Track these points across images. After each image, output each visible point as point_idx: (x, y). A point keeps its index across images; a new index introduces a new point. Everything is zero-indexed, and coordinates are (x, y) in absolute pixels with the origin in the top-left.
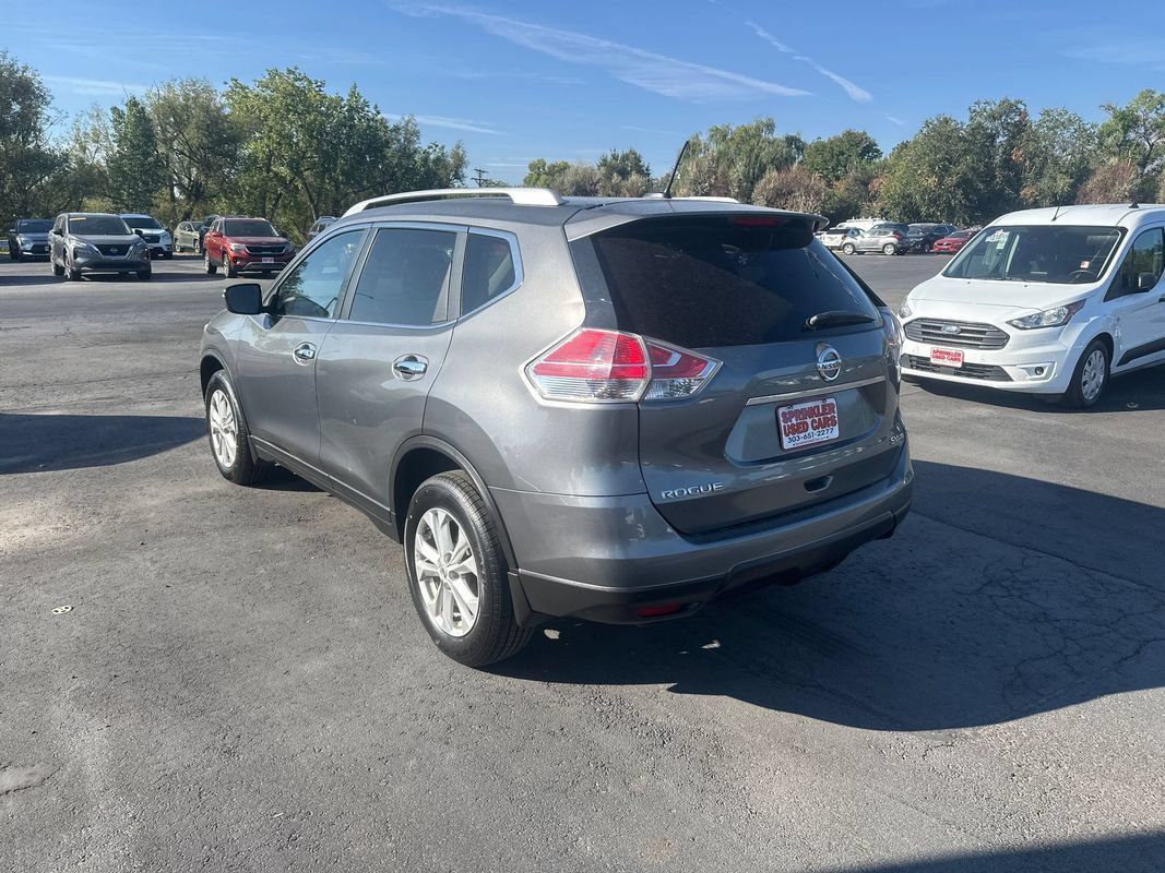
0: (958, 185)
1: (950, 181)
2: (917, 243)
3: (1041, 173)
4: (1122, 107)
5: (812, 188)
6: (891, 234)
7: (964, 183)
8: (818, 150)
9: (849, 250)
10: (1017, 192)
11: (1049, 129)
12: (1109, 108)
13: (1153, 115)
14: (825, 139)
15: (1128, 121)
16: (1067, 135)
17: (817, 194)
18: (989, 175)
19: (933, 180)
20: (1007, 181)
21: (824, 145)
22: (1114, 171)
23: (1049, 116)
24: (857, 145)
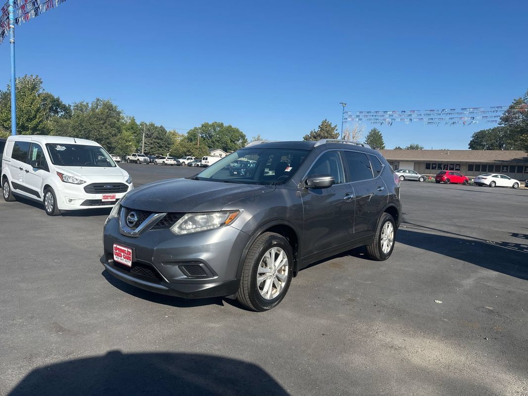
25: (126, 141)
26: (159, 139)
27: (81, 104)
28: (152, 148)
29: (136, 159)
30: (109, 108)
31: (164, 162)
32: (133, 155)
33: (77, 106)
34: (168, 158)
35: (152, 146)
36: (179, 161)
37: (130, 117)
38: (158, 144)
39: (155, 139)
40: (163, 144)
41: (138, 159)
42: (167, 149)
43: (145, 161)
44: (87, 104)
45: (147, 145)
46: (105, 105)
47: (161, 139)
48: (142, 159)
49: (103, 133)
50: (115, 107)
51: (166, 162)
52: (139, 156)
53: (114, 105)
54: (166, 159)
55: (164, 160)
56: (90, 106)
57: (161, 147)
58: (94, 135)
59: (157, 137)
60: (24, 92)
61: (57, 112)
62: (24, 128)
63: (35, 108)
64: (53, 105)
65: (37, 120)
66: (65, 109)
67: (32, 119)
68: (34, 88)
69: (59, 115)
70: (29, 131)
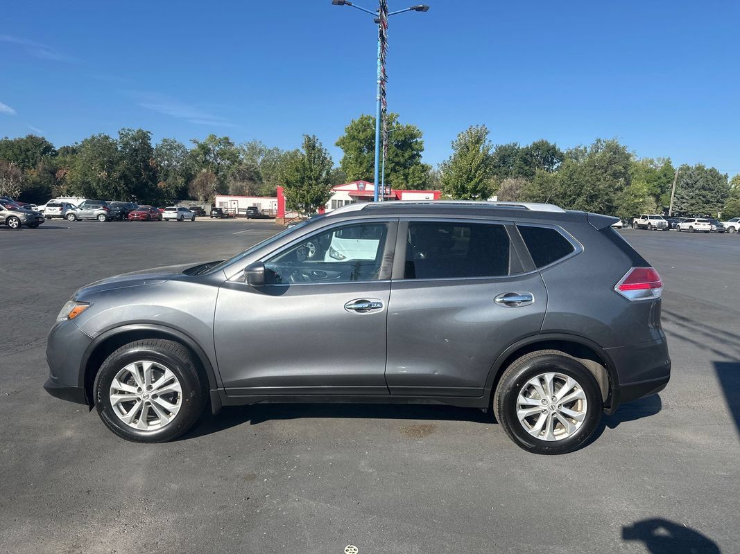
0: (120, 178)
1: (116, 175)
2: (117, 214)
3: (167, 175)
4: (201, 141)
5: (11, 173)
6: (101, 208)
7: (124, 177)
8: (7, 147)
9: (71, 218)
10: (156, 184)
11: (167, 149)
12: (195, 142)
13: (217, 148)
14: (11, 139)
15: (205, 150)
16: (178, 154)
17: (15, 177)
18: (138, 174)
19: (104, 174)
20: (149, 178)
21: (11, 143)
22: (206, 176)
23: (167, 142)
24: (40, 145)
25: (635, 196)
26: (705, 190)
27: (576, 150)
28: (692, 205)
29: (646, 223)
30: (615, 150)
31: (691, 226)
32: (644, 217)
33: (571, 153)
34: (698, 221)
35: (693, 201)
36: (722, 226)
37: (664, 159)
38: (704, 197)
39: (699, 190)
40: (712, 197)
41: (649, 223)
42: (720, 205)
43: (661, 226)
44: (585, 148)
45: (684, 201)
46: (608, 146)
47: (711, 190)
48: (655, 222)
49: (601, 187)
50: (624, 148)
51: (695, 227)
52: (651, 218)
53: (621, 145)
54: (696, 222)
55: (692, 224)
56: (588, 150)
57: (708, 202)
58: (586, 190)
59: (703, 188)
60: (467, 147)
61: (553, 163)
62: (464, 190)
63: (474, 165)
64: (548, 154)
65: (477, 180)
66: (561, 158)
67: (472, 179)
68: (478, 141)
69: (555, 167)
70: (469, 193)
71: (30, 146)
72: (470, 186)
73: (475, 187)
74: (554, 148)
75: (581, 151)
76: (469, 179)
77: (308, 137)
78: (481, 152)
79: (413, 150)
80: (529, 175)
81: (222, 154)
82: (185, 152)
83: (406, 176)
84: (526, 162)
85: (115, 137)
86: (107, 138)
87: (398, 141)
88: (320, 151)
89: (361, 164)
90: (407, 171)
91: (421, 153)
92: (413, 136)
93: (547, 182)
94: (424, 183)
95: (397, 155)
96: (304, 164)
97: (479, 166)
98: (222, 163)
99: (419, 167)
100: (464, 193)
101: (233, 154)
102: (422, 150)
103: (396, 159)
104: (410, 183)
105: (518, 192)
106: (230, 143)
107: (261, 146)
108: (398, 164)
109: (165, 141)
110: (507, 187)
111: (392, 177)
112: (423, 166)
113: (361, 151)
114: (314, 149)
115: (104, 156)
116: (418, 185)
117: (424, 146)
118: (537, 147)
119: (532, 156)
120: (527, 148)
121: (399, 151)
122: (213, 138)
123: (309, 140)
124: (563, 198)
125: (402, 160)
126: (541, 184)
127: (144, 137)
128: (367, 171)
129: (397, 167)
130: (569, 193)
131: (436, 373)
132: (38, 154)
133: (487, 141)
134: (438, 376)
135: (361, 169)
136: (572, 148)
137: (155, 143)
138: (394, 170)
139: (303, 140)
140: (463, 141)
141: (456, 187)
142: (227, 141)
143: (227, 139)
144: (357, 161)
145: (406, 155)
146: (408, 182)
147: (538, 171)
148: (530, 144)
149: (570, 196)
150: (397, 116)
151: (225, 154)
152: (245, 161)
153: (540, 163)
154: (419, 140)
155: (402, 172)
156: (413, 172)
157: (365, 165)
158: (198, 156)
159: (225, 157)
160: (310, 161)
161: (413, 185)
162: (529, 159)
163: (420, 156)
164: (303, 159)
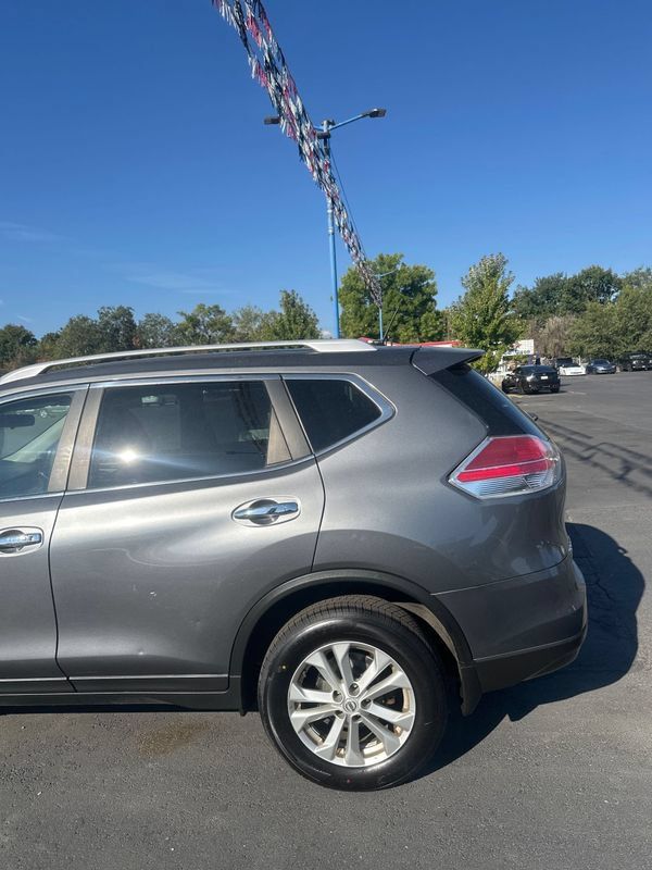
4: (189, 313)
11: (152, 326)
12: (182, 314)
13: (207, 319)
15: (194, 322)
16: (164, 330)
23: (150, 317)
24: (18, 335)
33: (630, 278)
60: (482, 283)
61: (609, 293)
62: (481, 336)
63: (491, 304)
64: (603, 283)
65: (496, 322)
66: (619, 285)
67: (489, 321)
68: (494, 274)
69: (613, 297)
70: (488, 339)
71: (9, 337)
72: (488, 330)
73: (495, 331)
74: (609, 273)
75: (643, 274)
76: (486, 322)
77: (285, 292)
78: (499, 287)
79: (423, 294)
80: (578, 311)
81: (212, 325)
82: (171, 327)
83: (417, 327)
84: (575, 295)
85: (95, 317)
86: (85, 319)
87: (405, 286)
88: (301, 307)
89: (361, 318)
90: (417, 321)
91: (434, 297)
92: (423, 278)
93: (602, 316)
94: (440, 333)
95: (403, 303)
96: (283, 326)
97: (497, 305)
98: (214, 334)
99: (433, 314)
100: (482, 339)
101: (224, 324)
102: (435, 293)
103: (404, 308)
104: (423, 335)
105: (566, 333)
106: (220, 312)
107: (255, 311)
108: (407, 313)
109: (148, 316)
110: (553, 327)
111: (400, 330)
112: (438, 313)
113: (361, 303)
114: (293, 306)
115: (83, 339)
116: (433, 336)
117: (437, 288)
118: (587, 275)
119: (582, 286)
120: (575, 277)
121: (406, 298)
122: (201, 307)
123: (288, 296)
124: (624, 335)
125: (411, 308)
126: (594, 321)
127: (126, 313)
128: (369, 326)
129: (405, 317)
130: (630, 328)
131: (141, 653)
132: (17, 345)
133: (507, 273)
134: (145, 657)
135: (362, 324)
136: (631, 271)
137: (138, 318)
138: (402, 321)
139: (281, 297)
140: (474, 275)
141: (469, 333)
142: (217, 310)
143: (217, 307)
144: (356, 315)
145: (416, 302)
146: (420, 334)
147: (589, 304)
148: (578, 272)
149: (632, 332)
150: (402, 256)
151: (216, 324)
152: (238, 330)
153: (593, 295)
154: (430, 281)
155: (411, 322)
156: (426, 321)
157: (365, 318)
158: (186, 330)
159: (215, 328)
160: (289, 321)
161: (426, 337)
162: (579, 291)
163: (433, 301)
164: (282, 319)
